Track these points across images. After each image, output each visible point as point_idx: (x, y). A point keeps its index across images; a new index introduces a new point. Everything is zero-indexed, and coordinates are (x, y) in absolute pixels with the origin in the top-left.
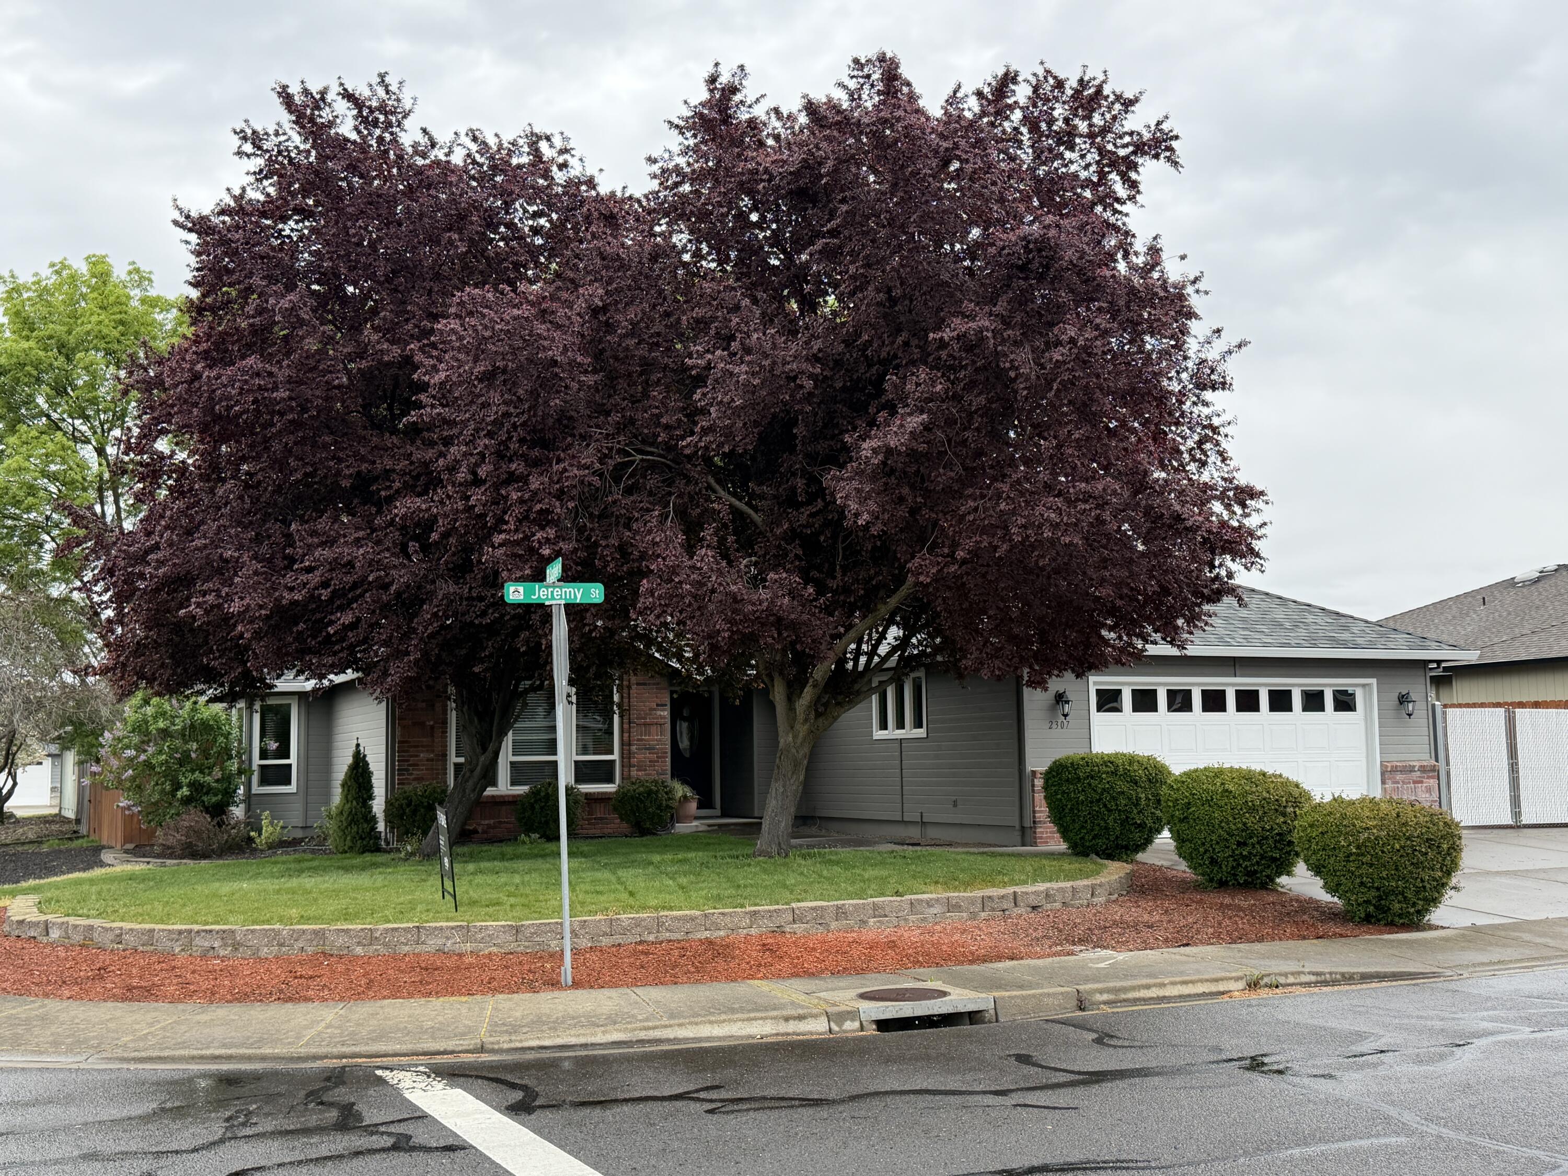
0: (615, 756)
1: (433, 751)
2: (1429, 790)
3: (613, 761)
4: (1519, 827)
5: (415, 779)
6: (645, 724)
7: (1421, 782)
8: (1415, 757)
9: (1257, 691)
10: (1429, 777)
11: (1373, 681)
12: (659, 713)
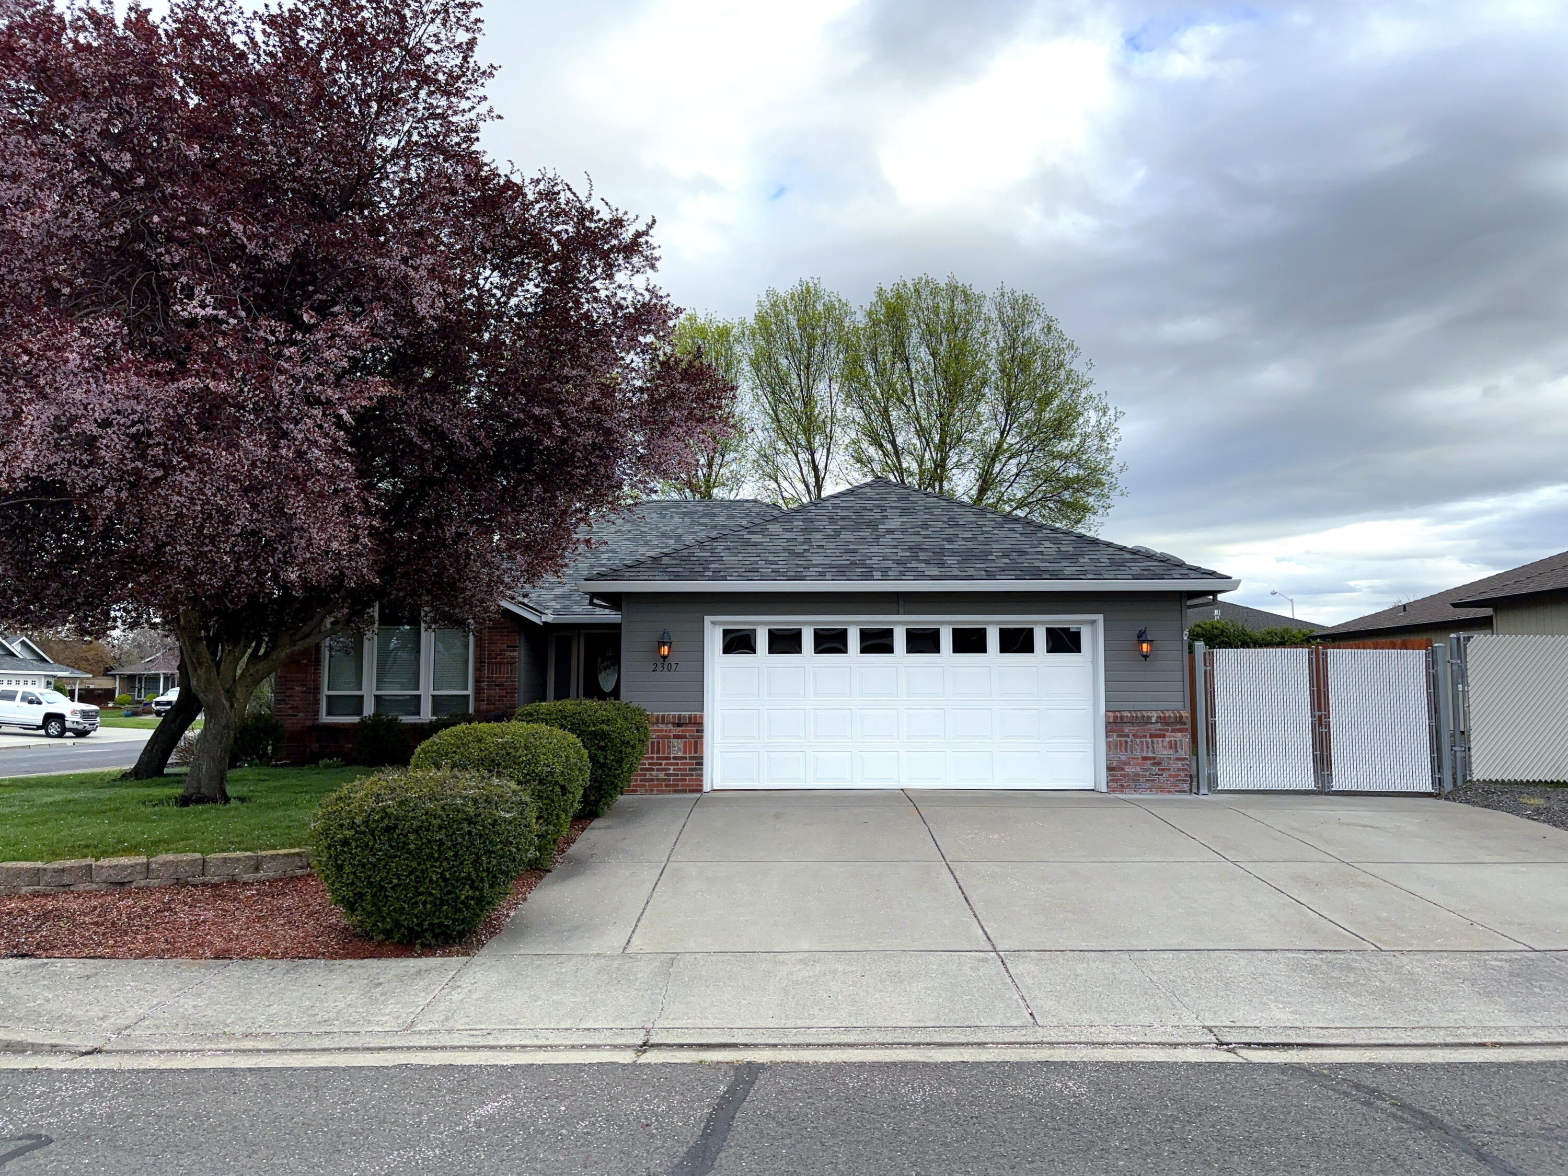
0: (470, 692)
1: (305, 686)
2: (1173, 746)
3: (468, 696)
4: (1328, 794)
5: (290, 708)
6: (496, 663)
7: (1164, 736)
8: (1153, 705)
9: (938, 631)
10: (1173, 731)
11: (1100, 618)
12: (508, 654)
